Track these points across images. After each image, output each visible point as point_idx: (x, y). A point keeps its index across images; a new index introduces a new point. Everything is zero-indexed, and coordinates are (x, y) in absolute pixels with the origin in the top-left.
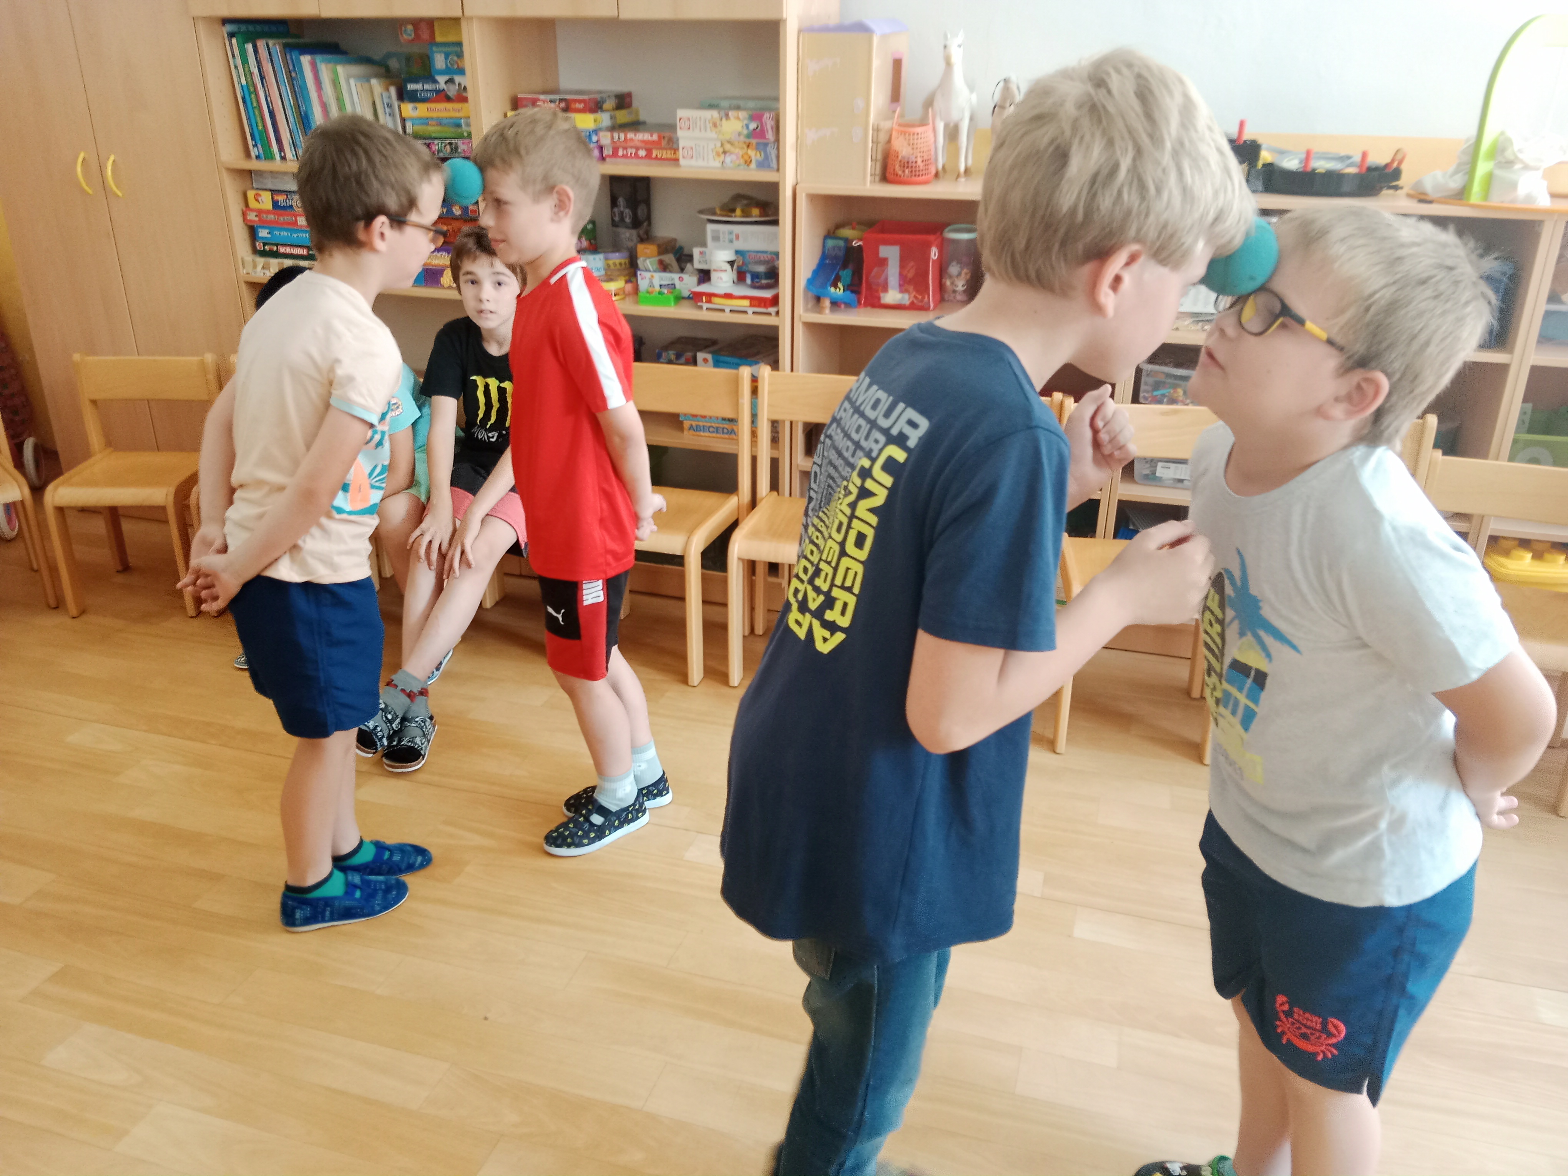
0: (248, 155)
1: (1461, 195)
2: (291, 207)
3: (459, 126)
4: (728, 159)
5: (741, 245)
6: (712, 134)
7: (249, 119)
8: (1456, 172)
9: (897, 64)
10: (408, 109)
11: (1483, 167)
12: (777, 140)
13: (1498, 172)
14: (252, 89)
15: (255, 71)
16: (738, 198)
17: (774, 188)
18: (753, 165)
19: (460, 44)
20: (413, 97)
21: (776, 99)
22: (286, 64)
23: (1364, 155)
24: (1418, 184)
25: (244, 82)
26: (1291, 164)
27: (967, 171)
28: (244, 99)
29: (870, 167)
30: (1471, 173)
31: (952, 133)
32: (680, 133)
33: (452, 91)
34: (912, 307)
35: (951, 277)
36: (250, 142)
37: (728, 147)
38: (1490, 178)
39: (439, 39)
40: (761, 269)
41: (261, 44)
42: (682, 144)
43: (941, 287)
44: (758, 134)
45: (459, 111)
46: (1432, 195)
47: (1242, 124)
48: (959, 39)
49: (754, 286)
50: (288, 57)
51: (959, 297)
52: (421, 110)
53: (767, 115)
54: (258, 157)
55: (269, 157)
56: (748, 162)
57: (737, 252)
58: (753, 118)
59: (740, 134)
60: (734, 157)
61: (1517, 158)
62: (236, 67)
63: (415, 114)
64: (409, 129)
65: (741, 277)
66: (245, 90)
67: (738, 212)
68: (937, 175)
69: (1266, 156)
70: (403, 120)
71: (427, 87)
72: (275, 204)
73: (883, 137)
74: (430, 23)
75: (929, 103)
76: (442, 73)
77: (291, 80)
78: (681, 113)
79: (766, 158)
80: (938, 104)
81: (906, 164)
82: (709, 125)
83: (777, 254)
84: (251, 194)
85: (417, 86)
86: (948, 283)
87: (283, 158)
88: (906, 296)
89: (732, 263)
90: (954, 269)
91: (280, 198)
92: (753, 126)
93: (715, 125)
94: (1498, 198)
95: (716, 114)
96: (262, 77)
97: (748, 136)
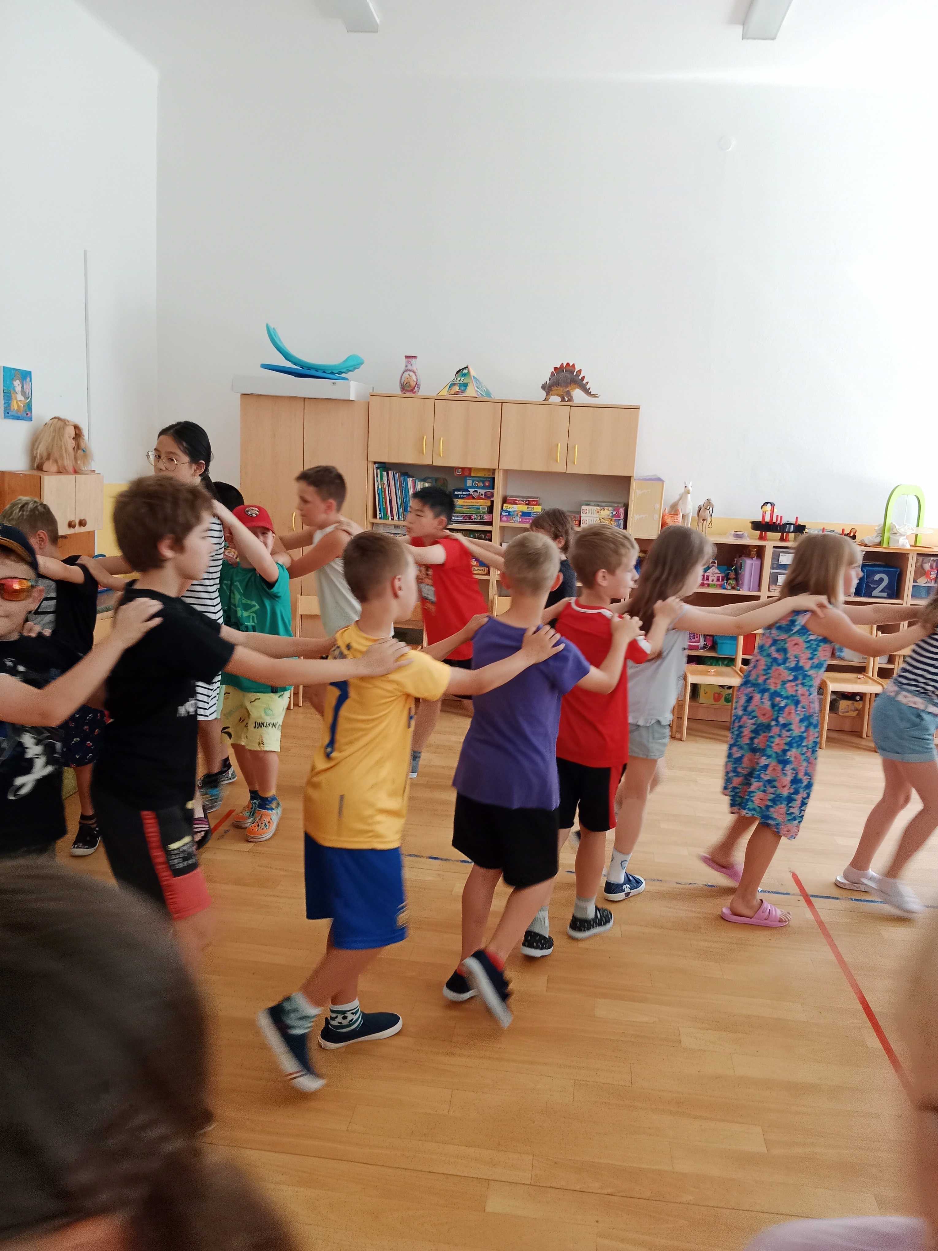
0: (375, 516)
1: (880, 544)
3: (479, 509)
6: (598, 514)
7: (379, 503)
8: (877, 536)
11: (886, 535)
12: (626, 518)
13: (891, 536)
14: (383, 490)
15: (386, 483)
19: (493, 478)
21: (627, 504)
22: (400, 481)
24: (863, 540)
25: (380, 487)
28: (378, 494)
30: (883, 536)
31: (685, 517)
33: (476, 495)
36: (377, 512)
38: (890, 539)
39: (472, 475)
42: (582, 515)
44: (617, 515)
45: (477, 503)
46: (869, 544)
47: (797, 518)
48: (690, 485)
50: (402, 478)
53: (621, 509)
54: (380, 518)
55: (386, 518)
58: (614, 510)
59: (608, 516)
61: (898, 532)
62: (377, 481)
66: (380, 490)
71: (463, 493)
74: (470, 469)
76: (471, 488)
77: (401, 487)
78: (583, 507)
82: (595, 512)
85: (460, 493)
87: (392, 519)
92: (614, 513)
93: (598, 512)
94: (891, 546)
95: (598, 508)
96: (389, 486)
97: (612, 516)
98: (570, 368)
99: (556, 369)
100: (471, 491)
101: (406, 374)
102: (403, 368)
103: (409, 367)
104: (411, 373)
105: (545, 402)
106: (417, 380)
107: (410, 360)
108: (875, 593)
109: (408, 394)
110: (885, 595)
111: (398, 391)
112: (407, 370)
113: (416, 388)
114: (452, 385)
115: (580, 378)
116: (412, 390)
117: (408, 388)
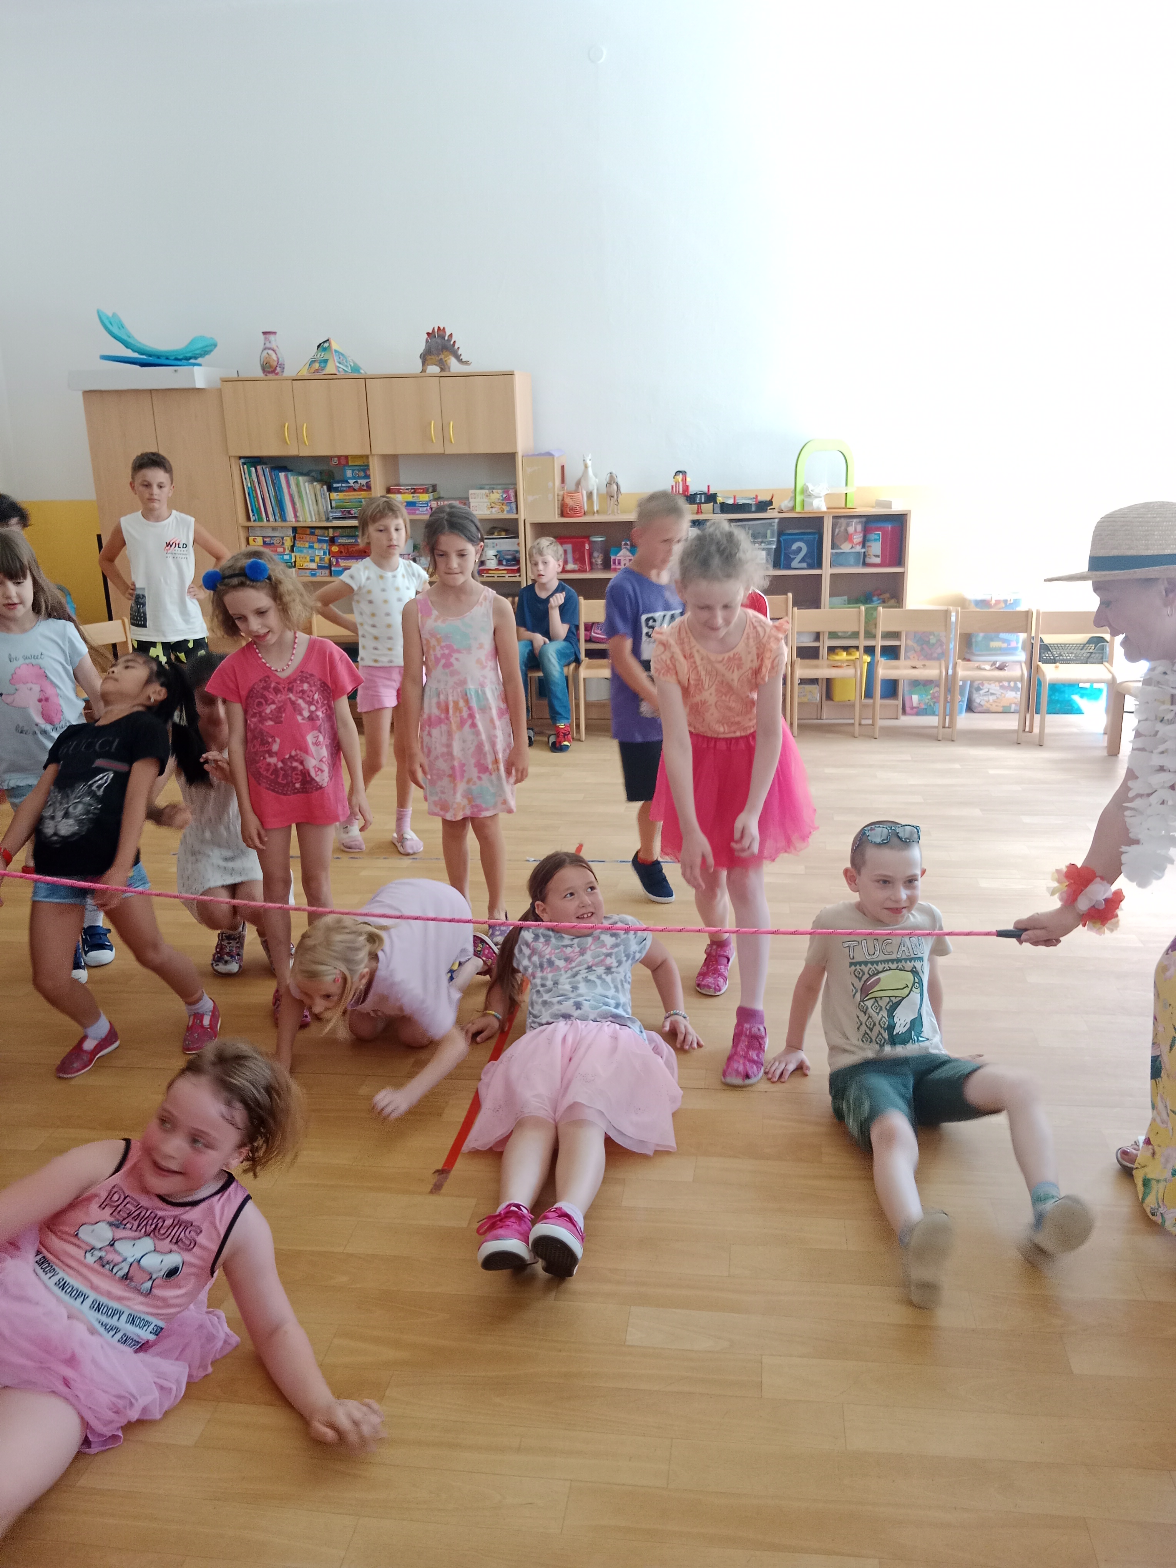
0: (249, 519)
1: (793, 509)
2: (273, 543)
3: (361, 502)
4: (494, 510)
5: (499, 548)
6: (487, 500)
7: (251, 503)
8: (791, 500)
9: (563, 467)
10: (334, 495)
11: (799, 498)
12: (516, 501)
13: (805, 499)
14: (254, 489)
15: (256, 480)
16: (494, 528)
17: (516, 521)
18: (505, 512)
19: (368, 466)
20: (337, 490)
21: (516, 484)
22: (272, 477)
23: (757, 496)
24: (780, 506)
25: (249, 486)
26: (731, 502)
27: (597, 511)
28: (249, 494)
29: (557, 511)
30: (795, 501)
31: (590, 495)
32: (471, 500)
33: (357, 486)
34: (579, 571)
35: (594, 558)
36: (251, 514)
37: (493, 505)
38: (803, 502)
39: (350, 464)
40: (509, 557)
41: (259, 468)
42: (472, 505)
43: (591, 563)
44: (508, 498)
45: (360, 495)
46: (784, 510)
47: (709, 486)
48: (590, 457)
49: (506, 566)
50: (273, 474)
51: (600, 567)
52: (341, 496)
53: (510, 491)
54: (254, 521)
55: (261, 520)
56: (503, 511)
57: (498, 552)
58: (505, 492)
59: (499, 499)
60: (496, 509)
61: (811, 493)
62: (246, 479)
63: (338, 497)
64: (334, 504)
65: (500, 563)
66: (251, 489)
67: (496, 534)
68: (584, 513)
69: (720, 499)
70: (330, 500)
71: (343, 485)
72: (264, 543)
73: (560, 498)
74: (347, 457)
75: (578, 484)
76: (350, 478)
77: (274, 484)
78: (471, 492)
79: (511, 509)
80: (583, 483)
81: (573, 509)
82: (484, 496)
83: (518, 552)
84: (251, 539)
85: (339, 485)
86: (594, 560)
87: (268, 521)
88: (576, 566)
89: (496, 556)
90: (596, 554)
91: (267, 540)
92: (504, 496)
93: (487, 496)
94: (807, 509)
95: (487, 491)
96: (259, 483)
97: (503, 500)
98: (441, 333)
99: (428, 334)
100: (352, 482)
101: (265, 352)
102: (262, 347)
103: (268, 345)
104: (270, 352)
105: (423, 374)
106: (278, 359)
107: (267, 336)
108: (794, 564)
109: (271, 376)
110: (804, 565)
111: (259, 373)
112: (265, 349)
113: (278, 368)
114: (313, 362)
115: (452, 343)
116: (273, 371)
117: (270, 369)
